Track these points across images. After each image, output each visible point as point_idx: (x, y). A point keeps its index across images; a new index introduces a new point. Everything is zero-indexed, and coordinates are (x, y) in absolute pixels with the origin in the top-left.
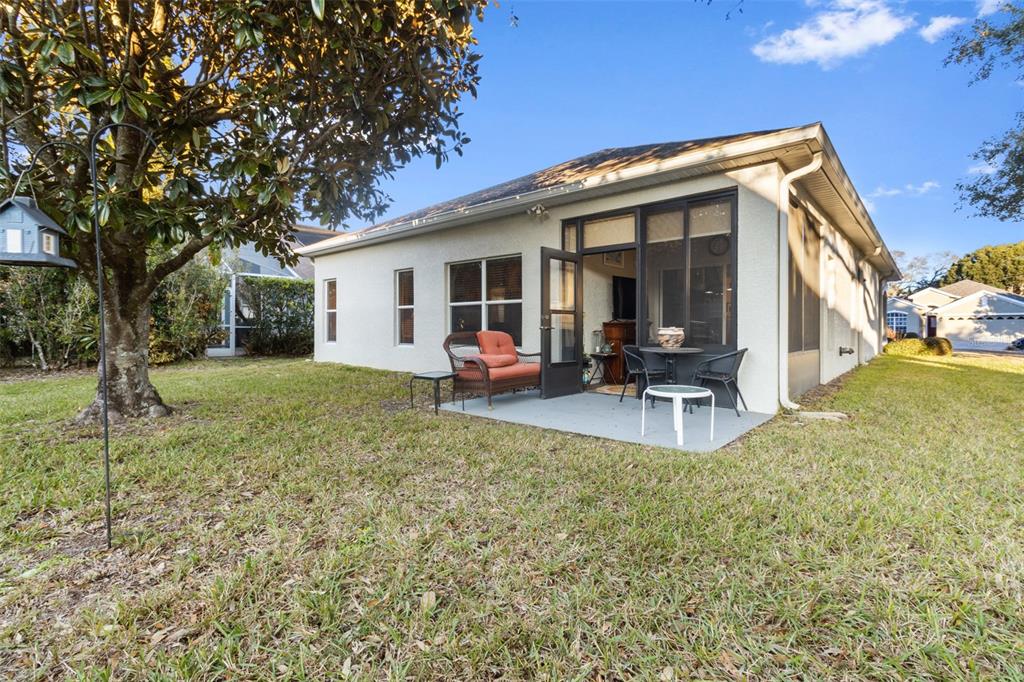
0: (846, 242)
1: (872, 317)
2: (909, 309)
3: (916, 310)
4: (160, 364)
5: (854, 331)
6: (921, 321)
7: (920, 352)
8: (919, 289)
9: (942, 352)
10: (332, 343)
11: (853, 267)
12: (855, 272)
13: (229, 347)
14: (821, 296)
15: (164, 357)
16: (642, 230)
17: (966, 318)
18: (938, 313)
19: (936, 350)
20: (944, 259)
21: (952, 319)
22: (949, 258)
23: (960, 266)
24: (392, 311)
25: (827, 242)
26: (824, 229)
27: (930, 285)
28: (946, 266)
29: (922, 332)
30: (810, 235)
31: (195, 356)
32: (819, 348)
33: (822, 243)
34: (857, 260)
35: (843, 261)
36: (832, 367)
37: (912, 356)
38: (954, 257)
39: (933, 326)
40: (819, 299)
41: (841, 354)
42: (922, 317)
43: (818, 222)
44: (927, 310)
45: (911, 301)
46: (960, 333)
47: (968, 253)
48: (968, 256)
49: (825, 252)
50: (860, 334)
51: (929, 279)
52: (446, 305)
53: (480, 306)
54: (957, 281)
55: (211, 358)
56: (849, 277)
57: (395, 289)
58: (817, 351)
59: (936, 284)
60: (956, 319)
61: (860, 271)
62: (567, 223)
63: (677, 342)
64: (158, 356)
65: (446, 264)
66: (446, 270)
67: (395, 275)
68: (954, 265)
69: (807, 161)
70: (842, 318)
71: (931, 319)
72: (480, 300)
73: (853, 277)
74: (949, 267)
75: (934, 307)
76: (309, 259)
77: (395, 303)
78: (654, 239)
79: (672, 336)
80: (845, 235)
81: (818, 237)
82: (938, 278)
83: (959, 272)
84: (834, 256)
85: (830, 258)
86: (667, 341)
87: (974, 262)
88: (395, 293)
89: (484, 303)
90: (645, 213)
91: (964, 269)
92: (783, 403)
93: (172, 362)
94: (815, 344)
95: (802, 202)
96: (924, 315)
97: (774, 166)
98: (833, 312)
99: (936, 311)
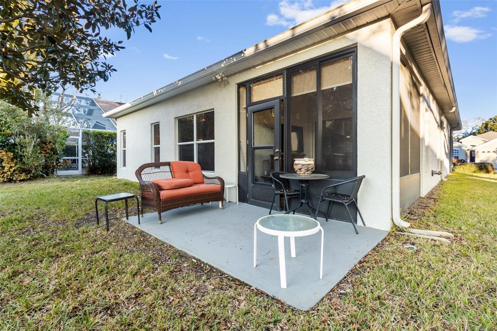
0: (435, 102)
1: (447, 152)
2: (460, 147)
3: (464, 148)
4: (20, 181)
5: (438, 160)
6: (466, 154)
7: (475, 172)
8: (464, 137)
9: (488, 172)
10: (124, 168)
11: (438, 120)
12: (439, 124)
13: (78, 170)
14: (421, 137)
15: (23, 176)
16: (288, 87)
17: (491, 152)
18: (476, 149)
19: (485, 170)
20: (477, 121)
21: (484, 152)
22: (480, 120)
23: (487, 124)
24: (150, 149)
25: (424, 98)
26: (423, 89)
27: (470, 134)
28: (479, 124)
29: (467, 159)
30: (414, 92)
31: (47, 175)
32: (419, 172)
33: (421, 99)
34: (441, 115)
35: (434, 115)
36: (427, 183)
37: (471, 174)
38: (483, 120)
39: (473, 156)
40: (420, 139)
41: (433, 174)
42: (467, 151)
43: (419, 82)
44: (470, 148)
45: (461, 143)
46: (488, 160)
47: (491, 117)
48: (491, 119)
49: (423, 106)
50: (442, 162)
51: (469, 132)
52: (175, 144)
53: (193, 144)
54: (485, 132)
55: (58, 176)
56: (437, 125)
57: (151, 135)
58: (418, 174)
59: (474, 134)
60: (486, 152)
61: (442, 122)
62: (240, 85)
63: (308, 170)
64: (19, 176)
65: (176, 118)
66: (175, 122)
67: (151, 127)
68: (483, 124)
69: (417, 13)
70: (432, 151)
71: (472, 152)
72: (193, 141)
73: (438, 126)
74: (480, 125)
75: (473, 146)
76: (115, 119)
77: (151, 144)
78: (296, 93)
79: (303, 165)
80: (435, 98)
81: (419, 95)
82: (474, 131)
83: (486, 127)
84: (429, 110)
85: (426, 110)
86: (300, 169)
87: (494, 122)
88: (152, 138)
89: (195, 142)
90: (290, 73)
91: (489, 126)
92: (395, 222)
93: (28, 179)
94: (417, 169)
95: (409, 61)
96: (468, 150)
97: (388, 23)
98: (428, 148)
99: (474, 148)
